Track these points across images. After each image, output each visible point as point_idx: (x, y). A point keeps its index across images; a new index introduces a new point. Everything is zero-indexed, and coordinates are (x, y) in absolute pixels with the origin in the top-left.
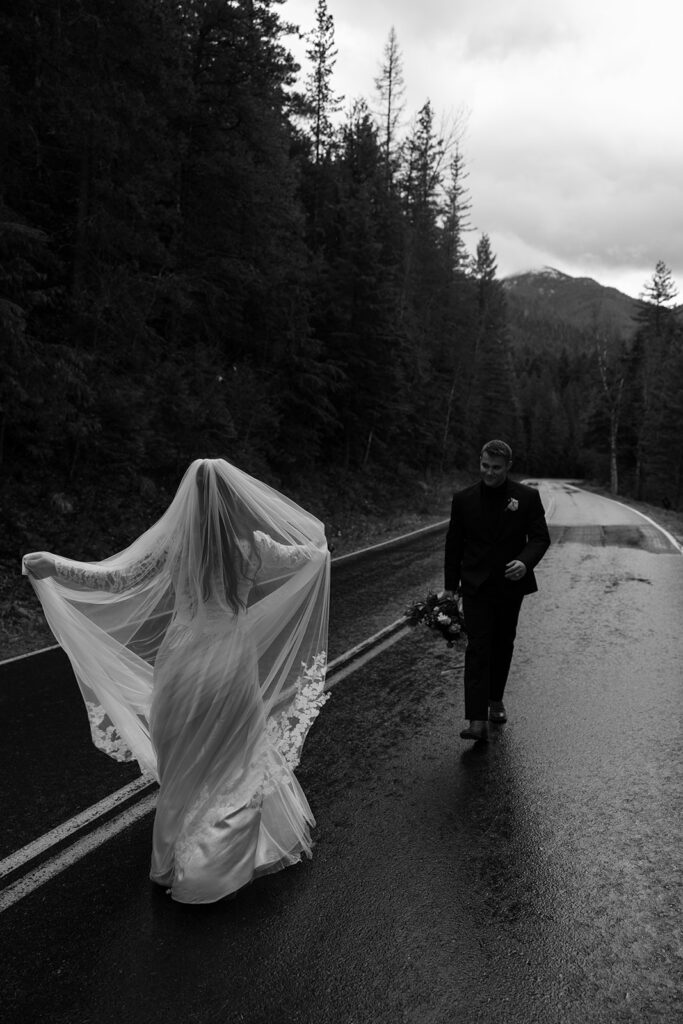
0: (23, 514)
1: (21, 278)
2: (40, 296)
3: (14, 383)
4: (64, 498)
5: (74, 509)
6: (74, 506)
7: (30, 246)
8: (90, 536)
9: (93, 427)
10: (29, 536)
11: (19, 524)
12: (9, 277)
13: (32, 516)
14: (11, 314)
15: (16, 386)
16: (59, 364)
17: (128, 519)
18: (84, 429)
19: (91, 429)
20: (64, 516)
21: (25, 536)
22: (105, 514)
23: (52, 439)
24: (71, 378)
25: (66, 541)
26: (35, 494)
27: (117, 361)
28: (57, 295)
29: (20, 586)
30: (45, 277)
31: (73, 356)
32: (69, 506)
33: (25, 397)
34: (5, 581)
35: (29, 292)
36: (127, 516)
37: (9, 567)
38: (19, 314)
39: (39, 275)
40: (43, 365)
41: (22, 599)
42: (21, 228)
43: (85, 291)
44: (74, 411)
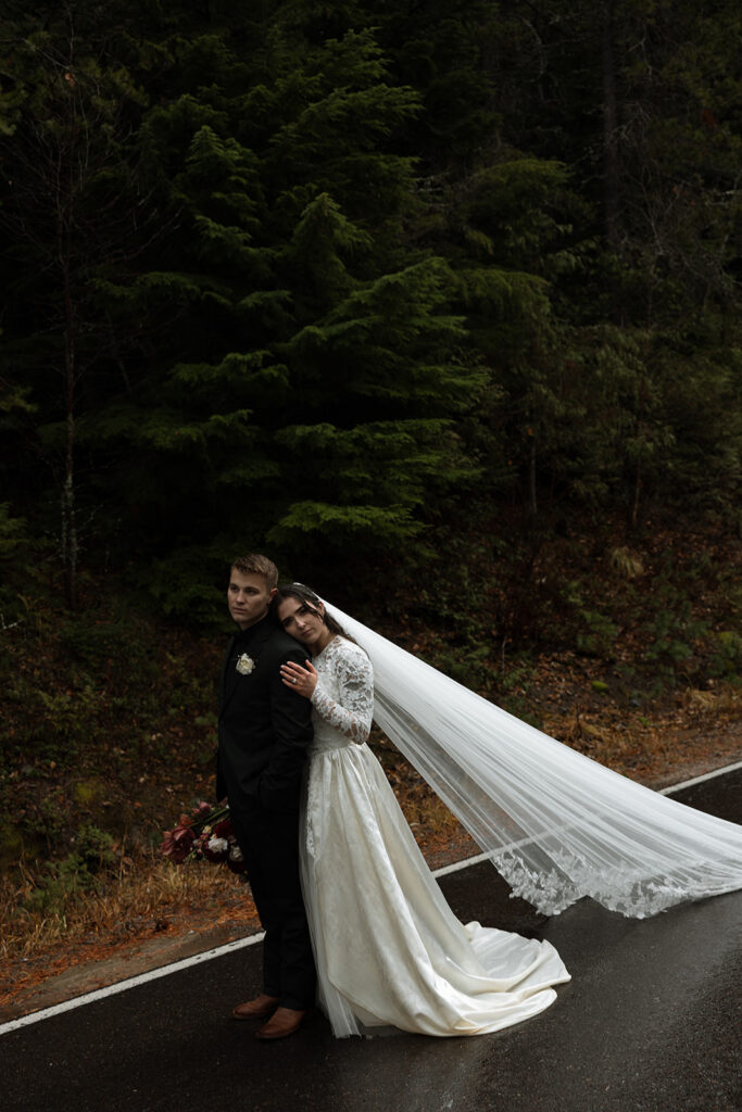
0: (575, 584)
1: (537, 238)
2: (567, 259)
3: (544, 391)
4: (629, 555)
5: (646, 569)
6: (645, 564)
7: (545, 187)
8: (674, 609)
9: (662, 441)
10: (588, 615)
11: (571, 599)
12: (521, 240)
13: (586, 585)
14: (530, 290)
15: (546, 397)
16: (603, 352)
17: (728, 579)
18: (650, 446)
19: (660, 444)
20: (632, 581)
21: (582, 617)
22: (693, 573)
23: (602, 467)
24: (622, 371)
25: (640, 620)
26: (586, 552)
27: (685, 334)
28: (592, 253)
29: (584, 691)
30: (570, 228)
31: (621, 337)
32: (638, 566)
33: (560, 409)
34: (562, 685)
35: (550, 256)
36: (727, 574)
37: (564, 663)
38: (539, 289)
39: (561, 228)
40: (581, 359)
41: (589, 712)
42: (530, 164)
43: (626, 239)
44: (631, 419)
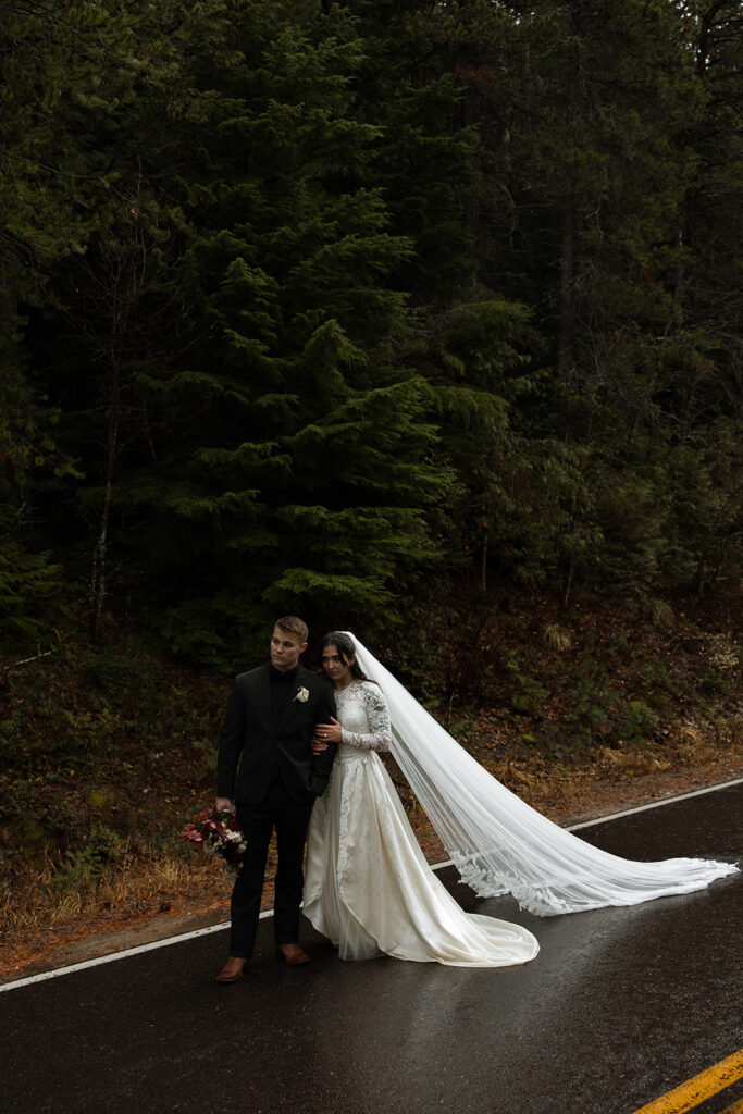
0: (514, 652)
1: (501, 365)
2: (525, 384)
3: (499, 491)
4: (560, 632)
5: (573, 643)
6: (573, 640)
7: (511, 324)
8: (594, 680)
9: (592, 538)
10: (523, 679)
11: (510, 665)
12: (488, 366)
13: (523, 654)
14: (493, 409)
15: (500, 495)
16: (549, 462)
17: (640, 657)
18: (582, 542)
19: (590, 541)
20: (561, 653)
21: (518, 680)
22: (611, 650)
23: (542, 557)
24: (564, 480)
25: (566, 687)
26: (524, 626)
27: (617, 452)
28: (543, 379)
29: (515, 743)
30: (529, 359)
31: (565, 451)
32: (566, 641)
33: (511, 507)
34: (498, 737)
35: (511, 380)
36: (640, 653)
37: (501, 719)
38: (500, 407)
39: (521, 358)
40: (531, 466)
41: (519, 760)
42: (500, 305)
43: (574, 369)
44: (568, 519)
